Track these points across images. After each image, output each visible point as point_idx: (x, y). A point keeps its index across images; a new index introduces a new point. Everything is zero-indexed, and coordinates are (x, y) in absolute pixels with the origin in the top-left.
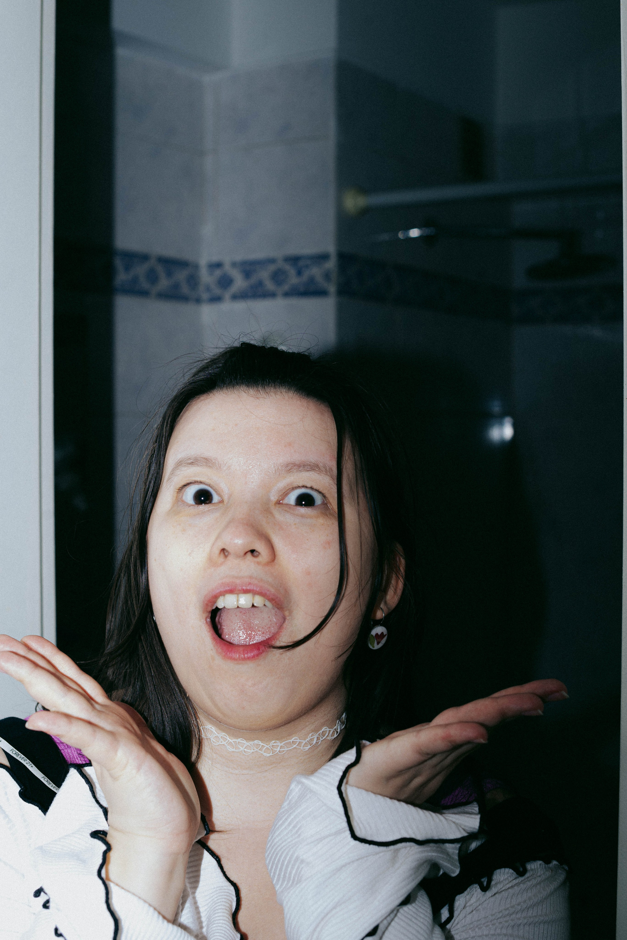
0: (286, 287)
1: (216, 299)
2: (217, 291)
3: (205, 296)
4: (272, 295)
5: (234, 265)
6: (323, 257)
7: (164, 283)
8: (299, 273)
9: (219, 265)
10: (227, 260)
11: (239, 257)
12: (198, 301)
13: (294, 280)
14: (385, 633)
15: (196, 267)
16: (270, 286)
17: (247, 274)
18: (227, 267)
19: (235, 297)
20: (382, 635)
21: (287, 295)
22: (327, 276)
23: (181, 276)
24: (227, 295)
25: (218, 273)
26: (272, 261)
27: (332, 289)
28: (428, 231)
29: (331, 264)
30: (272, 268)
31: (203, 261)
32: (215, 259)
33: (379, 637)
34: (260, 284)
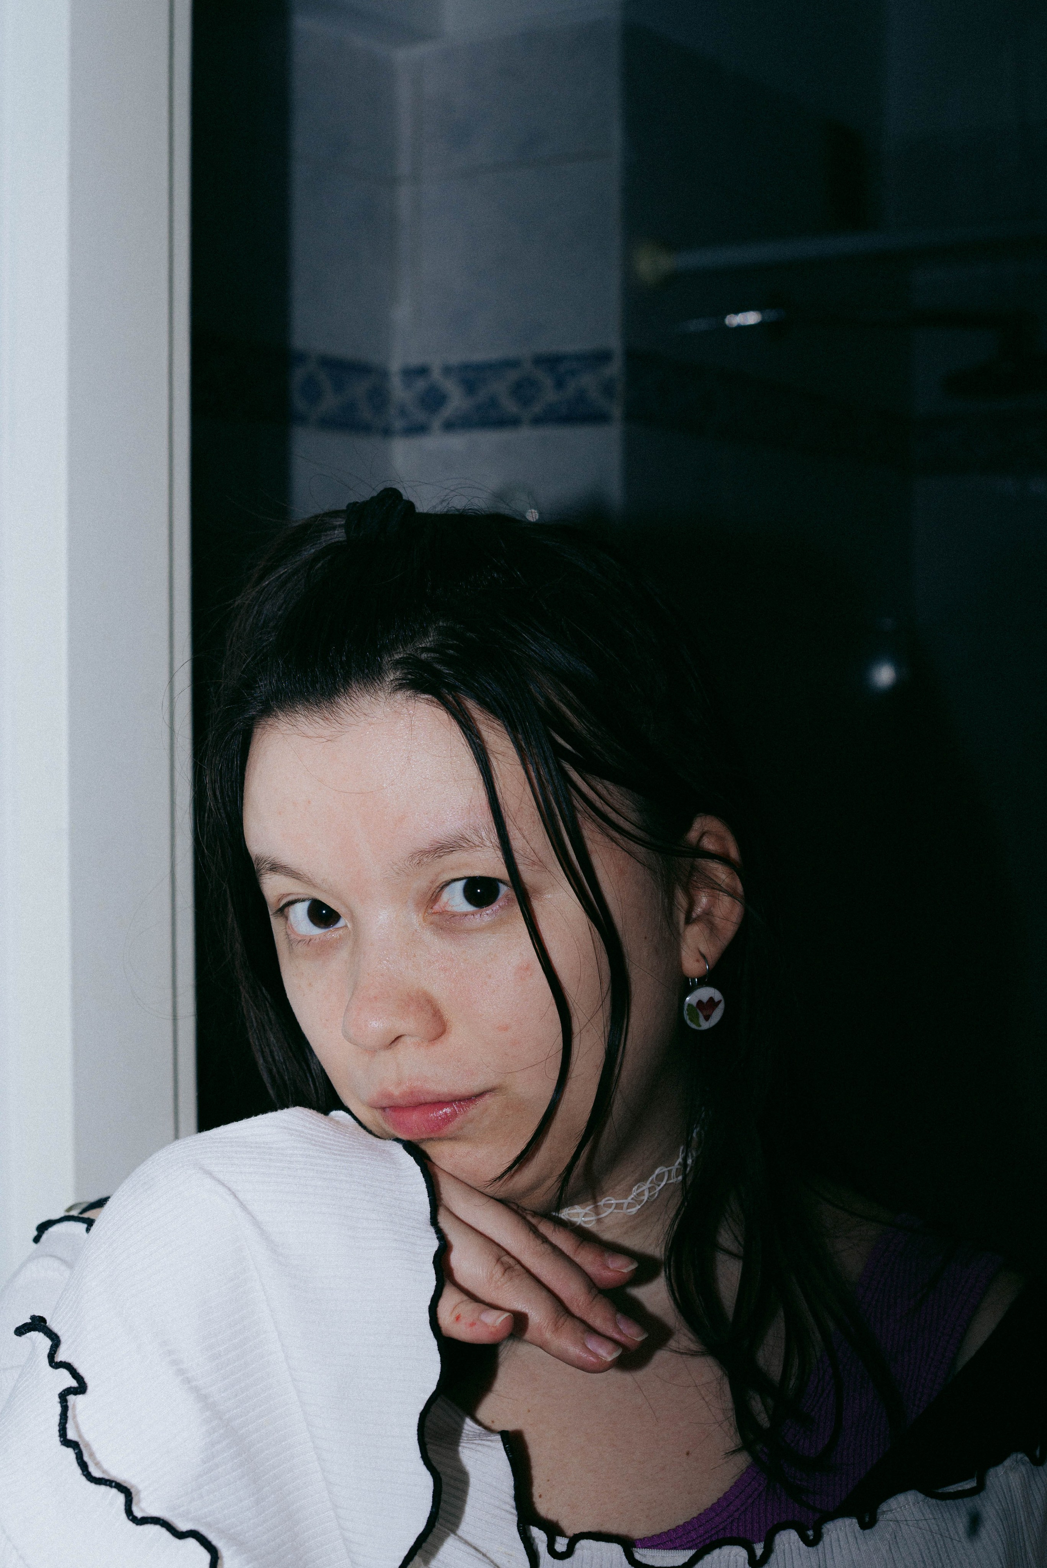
0: (537, 408)
1: (418, 429)
2: (420, 416)
3: (398, 424)
4: (513, 422)
5: (447, 370)
6: (602, 357)
7: (330, 402)
8: (560, 384)
9: (422, 371)
10: (436, 364)
11: (456, 358)
12: (387, 432)
13: (550, 395)
14: (716, 1000)
15: (384, 374)
16: (510, 406)
17: (470, 387)
18: (436, 374)
19: (449, 426)
20: (712, 1004)
21: (538, 421)
22: (608, 389)
23: (359, 388)
24: (436, 423)
25: (421, 384)
26: (511, 364)
27: (617, 411)
28: (772, 315)
29: (615, 369)
30: (513, 376)
31: (395, 366)
32: (415, 360)
33: (708, 1006)
34: (493, 402)
